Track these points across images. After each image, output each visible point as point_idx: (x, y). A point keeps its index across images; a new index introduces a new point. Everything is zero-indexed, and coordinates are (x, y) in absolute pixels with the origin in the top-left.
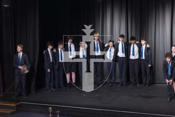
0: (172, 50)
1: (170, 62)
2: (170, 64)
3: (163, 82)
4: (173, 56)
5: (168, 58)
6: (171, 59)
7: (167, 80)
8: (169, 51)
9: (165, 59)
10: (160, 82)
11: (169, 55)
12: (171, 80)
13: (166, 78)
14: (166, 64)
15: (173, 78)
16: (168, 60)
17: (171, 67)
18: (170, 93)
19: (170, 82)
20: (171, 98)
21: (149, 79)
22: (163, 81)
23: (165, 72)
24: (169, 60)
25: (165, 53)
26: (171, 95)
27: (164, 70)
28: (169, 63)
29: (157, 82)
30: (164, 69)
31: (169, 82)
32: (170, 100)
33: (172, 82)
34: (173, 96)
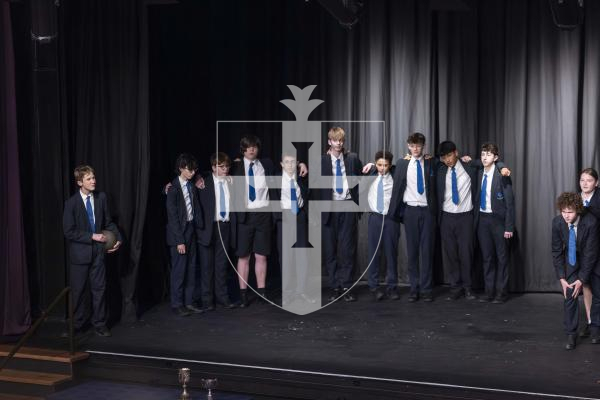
0: (582, 184)
1: (572, 223)
2: (576, 229)
3: (552, 288)
4: (585, 205)
5: (567, 210)
6: (577, 214)
7: (563, 282)
8: (570, 188)
9: (558, 214)
10: (543, 290)
11: (572, 199)
12: (578, 283)
13: (561, 275)
14: (560, 231)
15: (583, 274)
16: (568, 215)
17: (577, 242)
18: (575, 322)
19: (574, 286)
20: (575, 339)
21: (507, 278)
22: (548, 284)
23: (556, 255)
24: (572, 215)
25: (559, 194)
26: (575, 330)
27: (556, 248)
28: (572, 227)
29: (531, 286)
30: (553, 244)
31: (571, 286)
32: (574, 346)
33: (581, 288)
34: (581, 334)
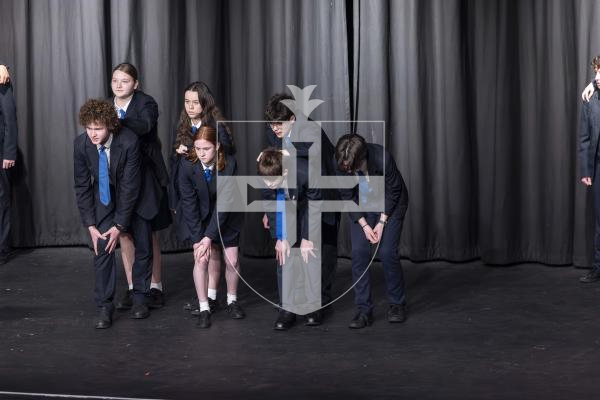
0: (114, 86)
1: (103, 143)
2: (108, 152)
3: (74, 240)
4: (120, 115)
5: (93, 126)
6: (109, 131)
7: (93, 230)
8: (96, 92)
9: (81, 131)
10: (61, 243)
11: (99, 109)
12: (114, 231)
13: (89, 220)
14: (85, 156)
15: (122, 216)
16: (96, 133)
17: (110, 170)
18: (110, 289)
19: (108, 236)
20: (111, 313)
21: (8, 227)
22: (68, 234)
23: (81, 191)
24: (101, 133)
25: (81, 103)
26: (111, 299)
27: (81, 181)
28: (103, 149)
29: (44, 238)
30: (77, 176)
31: (103, 237)
32: (110, 323)
33: (118, 239)
34: (120, 306)
